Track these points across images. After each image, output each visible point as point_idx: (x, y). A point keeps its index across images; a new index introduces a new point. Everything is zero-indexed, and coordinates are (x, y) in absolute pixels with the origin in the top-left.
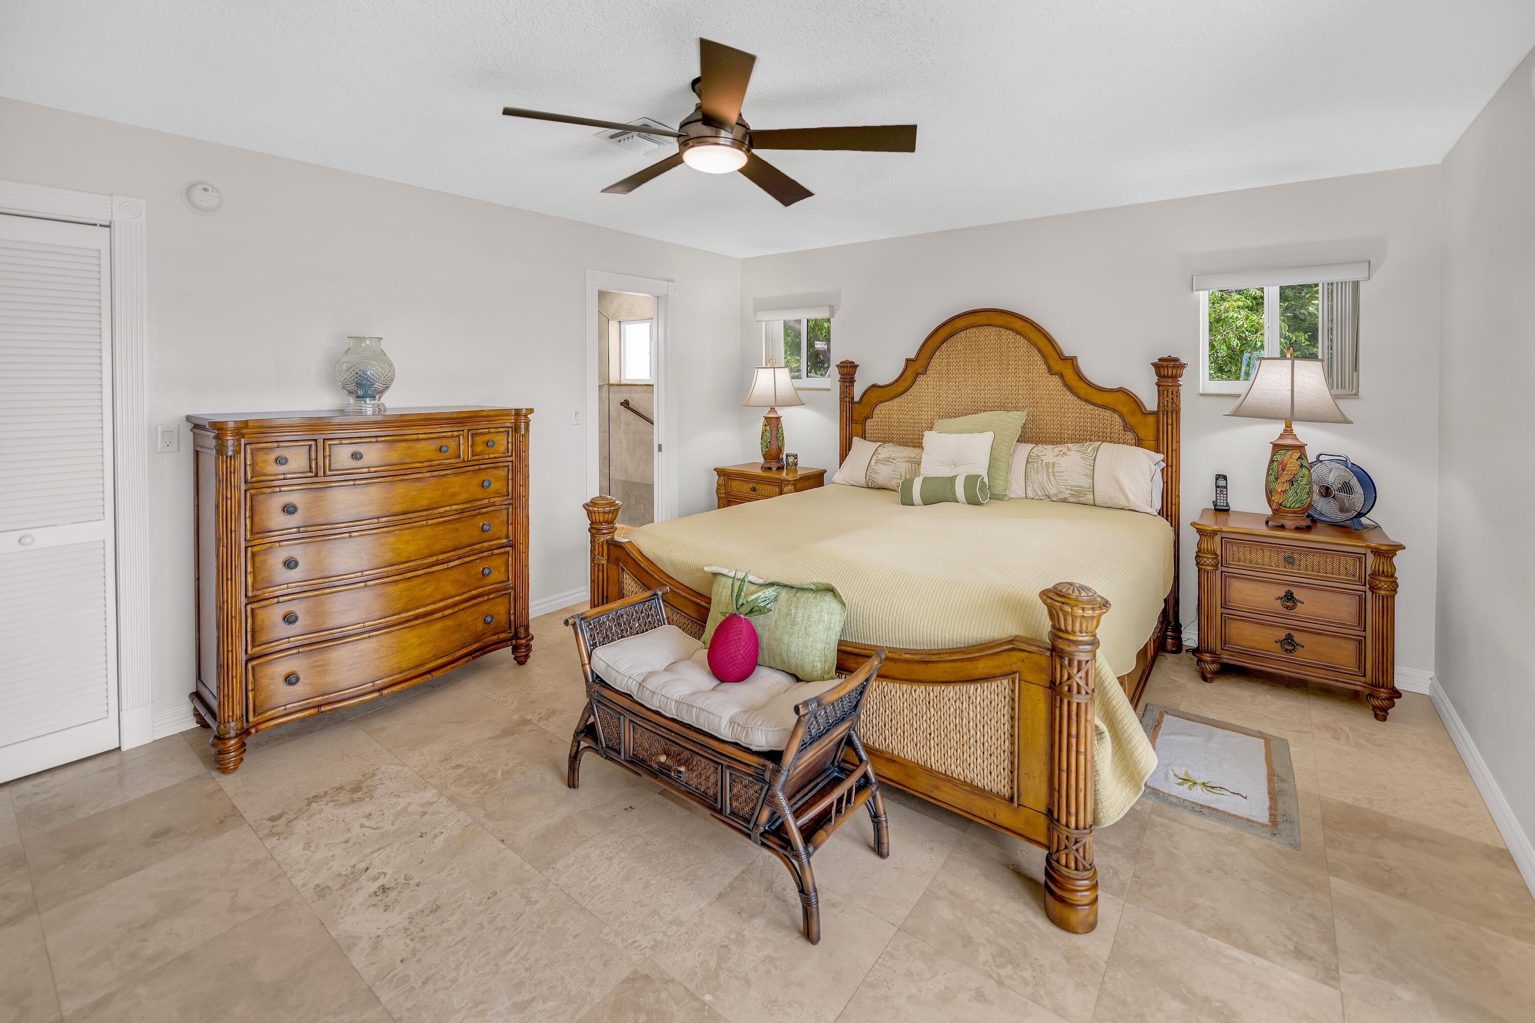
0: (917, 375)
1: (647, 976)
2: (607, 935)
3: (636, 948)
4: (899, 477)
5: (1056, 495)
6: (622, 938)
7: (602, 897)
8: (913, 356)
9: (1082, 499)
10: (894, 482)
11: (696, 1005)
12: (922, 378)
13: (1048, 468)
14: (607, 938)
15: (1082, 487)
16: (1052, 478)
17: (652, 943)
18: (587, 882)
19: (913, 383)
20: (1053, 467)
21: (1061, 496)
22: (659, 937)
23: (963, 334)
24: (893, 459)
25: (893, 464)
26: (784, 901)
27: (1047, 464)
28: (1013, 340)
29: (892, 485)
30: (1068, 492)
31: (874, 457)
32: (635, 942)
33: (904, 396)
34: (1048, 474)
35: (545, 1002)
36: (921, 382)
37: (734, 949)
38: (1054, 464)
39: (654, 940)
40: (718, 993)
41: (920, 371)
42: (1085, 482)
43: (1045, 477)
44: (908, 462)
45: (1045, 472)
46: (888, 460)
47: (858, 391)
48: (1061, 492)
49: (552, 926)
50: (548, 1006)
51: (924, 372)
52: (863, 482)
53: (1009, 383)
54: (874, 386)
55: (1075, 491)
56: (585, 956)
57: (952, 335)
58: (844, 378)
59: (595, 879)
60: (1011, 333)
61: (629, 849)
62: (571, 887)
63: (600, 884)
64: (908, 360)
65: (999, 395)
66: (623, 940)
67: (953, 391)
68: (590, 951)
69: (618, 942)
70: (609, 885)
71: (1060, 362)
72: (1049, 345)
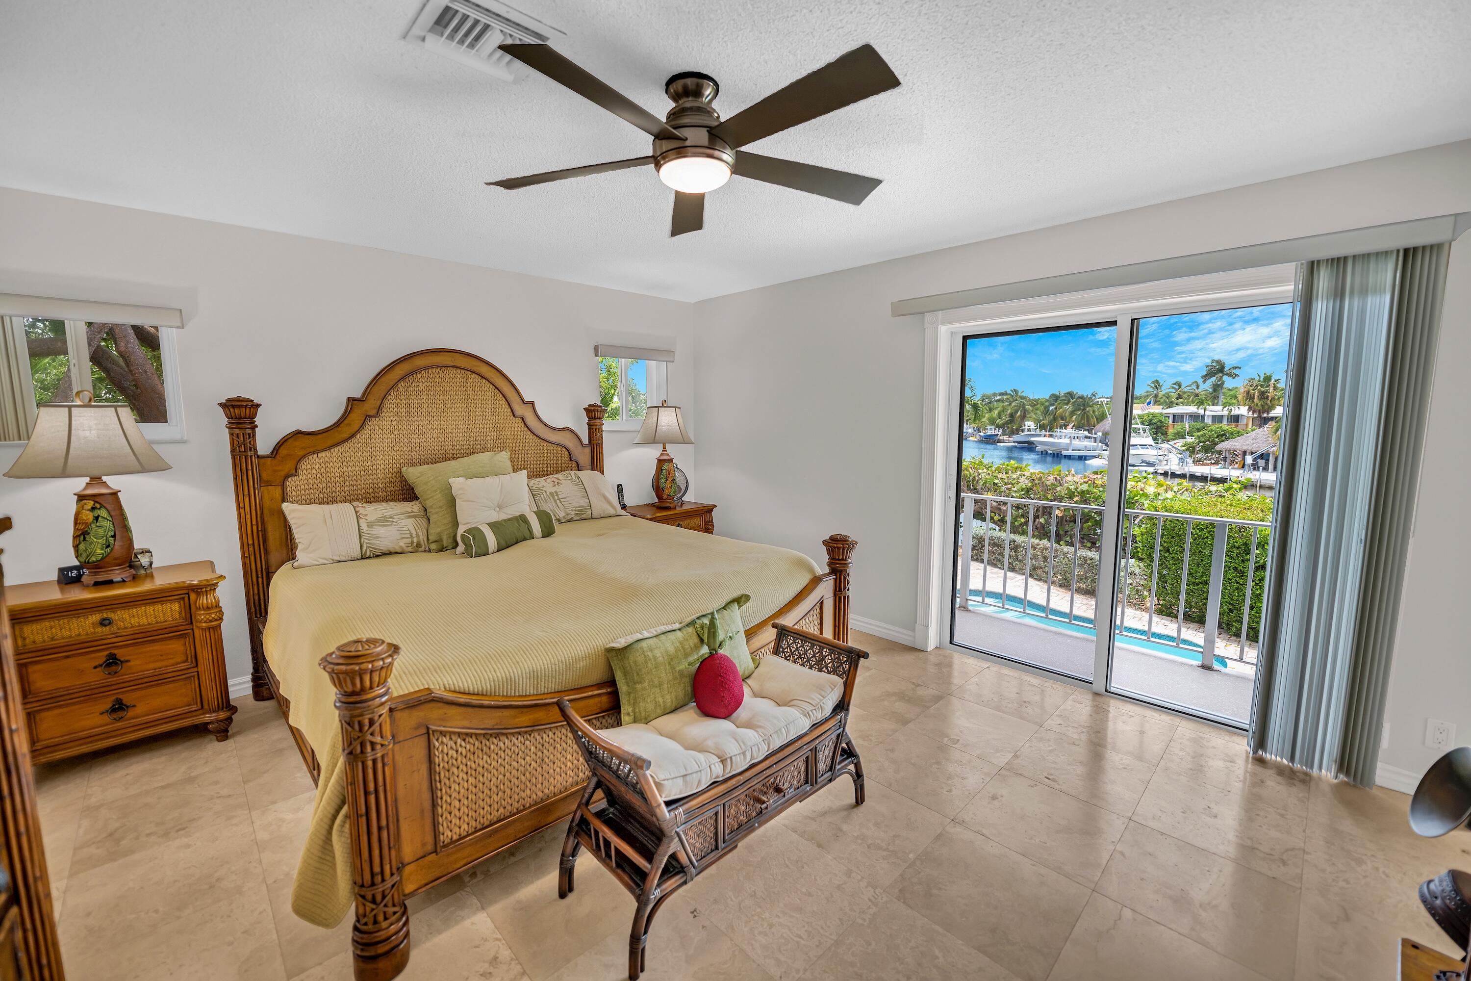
0: (368, 417)
1: (901, 891)
2: (865, 920)
3: (876, 899)
4: (408, 536)
5: (564, 517)
6: (868, 909)
7: (822, 928)
8: (358, 394)
9: (584, 516)
10: (402, 544)
11: (918, 863)
12: (374, 421)
13: (553, 497)
14: (868, 920)
15: (583, 506)
16: (559, 504)
17: (870, 888)
18: (803, 942)
19: (362, 427)
20: (557, 495)
21: (569, 517)
22: (863, 884)
23: (424, 374)
24: (391, 518)
25: (394, 524)
26: (826, 813)
27: (552, 494)
28: (479, 384)
29: (401, 547)
30: (574, 512)
31: (361, 521)
32: (870, 900)
33: (349, 444)
34: (555, 502)
35: (937, 958)
36: (372, 426)
37: (870, 842)
38: (556, 492)
39: (866, 887)
40: (907, 851)
41: (373, 412)
42: (584, 502)
43: (554, 504)
44: (409, 517)
45: (552, 500)
46: (384, 521)
47: (264, 443)
48: (568, 514)
49: (858, 965)
50: (940, 955)
51: (377, 415)
52: (357, 553)
53: (478, 426)
54: (298, 433)
55: (578, 511)
56: (889, 934)
57: (412, 373)
58: (233, 423)
59: (800, 937)
60: (477, 376)
61: (759, 910)
62: (809, 957)
63: (806, 931)
64: (349, 400)
65: (468, 438)
66: (869, 908)
67: (417, 435)
68: (883, 930)
69: (871, 911)
70: (808, 923)
71: (523, 406)
72: (513, 390)
